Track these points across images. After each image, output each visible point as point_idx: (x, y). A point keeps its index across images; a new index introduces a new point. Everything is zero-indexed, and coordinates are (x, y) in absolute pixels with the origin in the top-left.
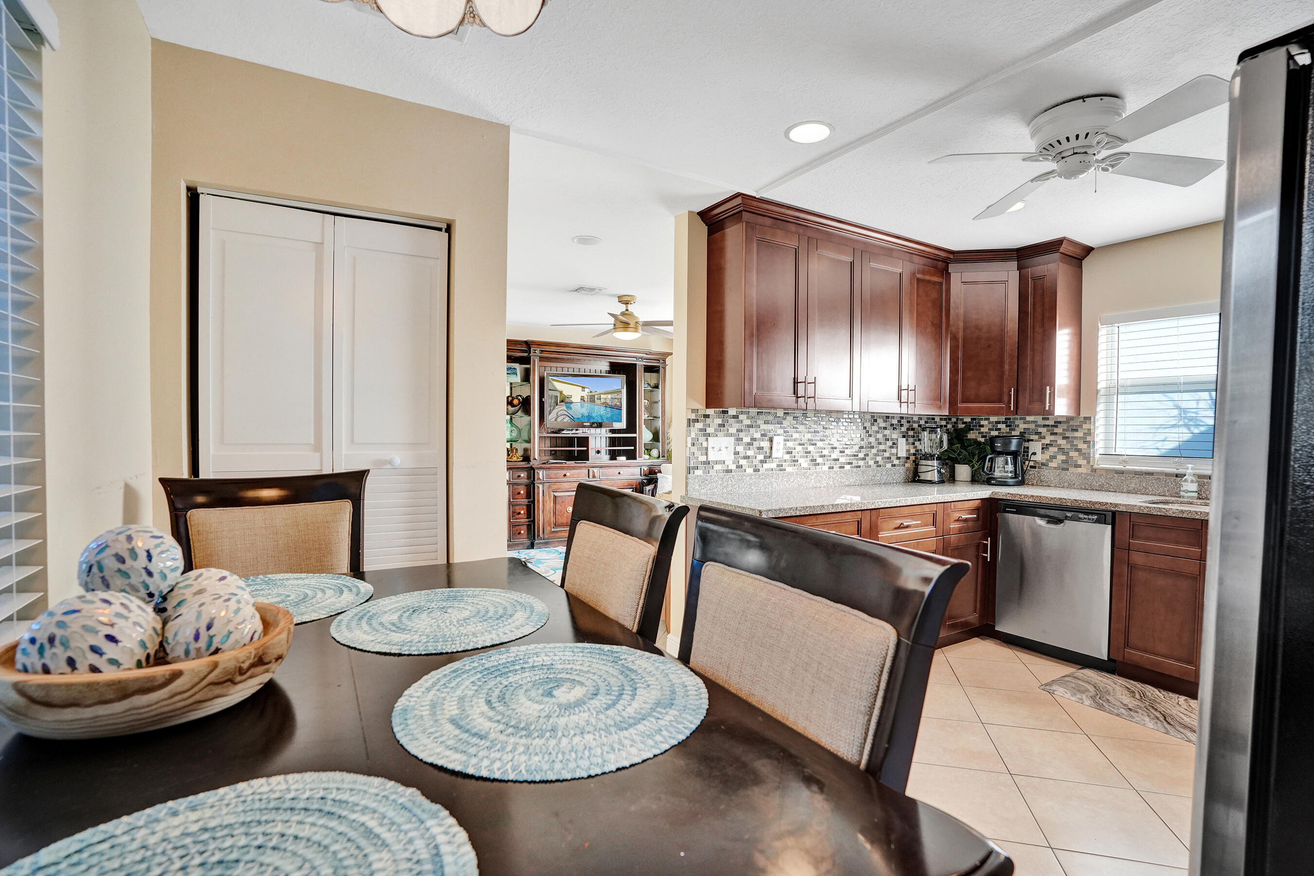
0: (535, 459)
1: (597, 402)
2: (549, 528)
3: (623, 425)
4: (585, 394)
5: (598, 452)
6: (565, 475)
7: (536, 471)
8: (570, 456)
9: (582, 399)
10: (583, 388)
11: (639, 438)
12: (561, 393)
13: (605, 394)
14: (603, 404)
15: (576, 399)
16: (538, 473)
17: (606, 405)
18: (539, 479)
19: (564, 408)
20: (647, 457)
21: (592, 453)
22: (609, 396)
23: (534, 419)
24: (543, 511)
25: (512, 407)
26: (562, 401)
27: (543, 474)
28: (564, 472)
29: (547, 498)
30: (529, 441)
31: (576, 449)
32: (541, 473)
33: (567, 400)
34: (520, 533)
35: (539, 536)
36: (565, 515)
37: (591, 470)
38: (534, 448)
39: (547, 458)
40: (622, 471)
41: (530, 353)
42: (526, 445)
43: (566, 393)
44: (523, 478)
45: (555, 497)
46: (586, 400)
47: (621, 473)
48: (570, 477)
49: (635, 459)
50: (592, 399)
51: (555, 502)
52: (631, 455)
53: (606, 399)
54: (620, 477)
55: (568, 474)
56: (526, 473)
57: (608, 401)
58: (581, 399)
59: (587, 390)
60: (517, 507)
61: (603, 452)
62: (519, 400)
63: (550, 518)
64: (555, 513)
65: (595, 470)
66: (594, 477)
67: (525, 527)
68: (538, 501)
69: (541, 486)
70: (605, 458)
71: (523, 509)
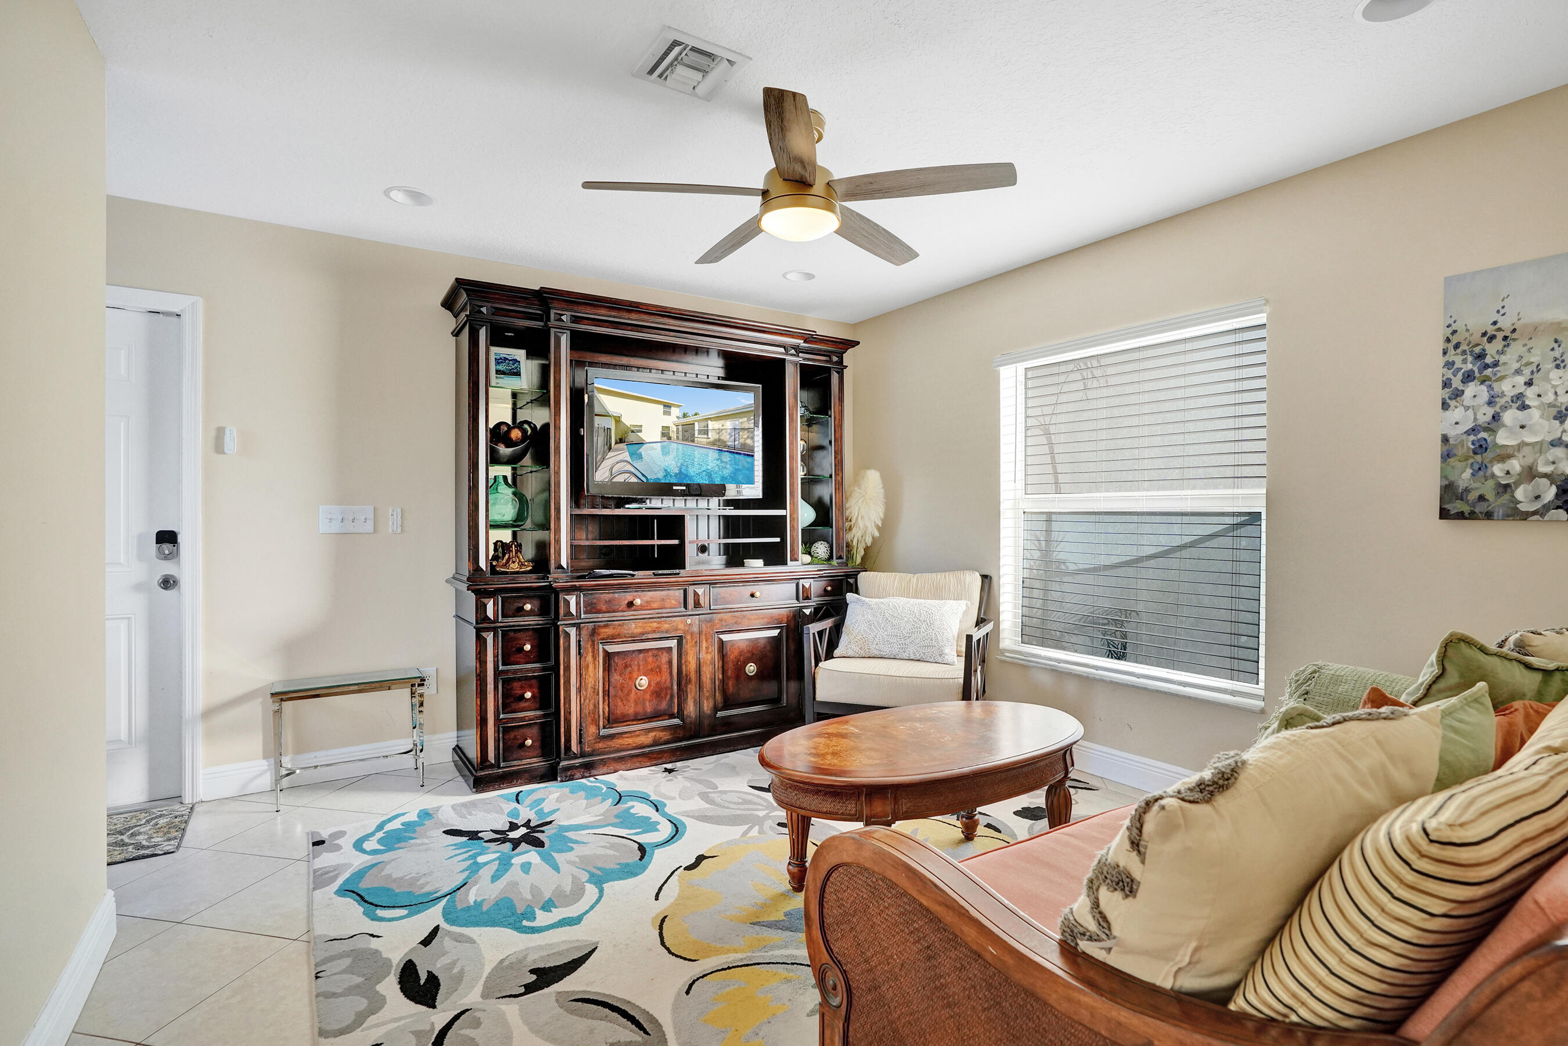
0: (560, 567)
1: (700, 439)
2: (592, 729)
3: (755, 490)
4: (671, 420)
5: (703, 549)
6: (630, 604)
7: (561, 596)
8: (642, 559)
9: (665, 433)
10: (667, 406)
11: (792, 519)
12: (618, 420)
13: (718, 418)
14: (714, 443)
15: (651, 434)
16: (567, 603)
17: (720, 446)
18: (569, 613)
19: (626, 455)
20: (807, 558)
21: (690, 551)
22: (729, 424)
23: (558, 473)
24: (579, 690)
25: (507, 446)
26: (621, 441)
27: (578, 603)
28: (628, 597)
29: (589, 658)
30: (545, 526)
31: (656, 542)
32: (572, 600)
33: (631, 438)
34: (522, 745)
35: (568, 748)
36: (632, 696)
37: (691, 590)
38: (558, 541)
39: (590, 563)
40: (759, 590)
41: (548, 319)
42: (540, 535)
43: (628, 421)
44: (531, 613)
45: (608, 656)
46: (673, 435)
47: (757, 594)
48: (642, 608)
49: (785, 563)
50: (687, 433)
51: (608, 668)
52: (775, 555)
53: (719, 431)
54: (753, 603)
55: (638, 602)
56: (537, 602)
57: (725, 437)
58: (663, 435)
59: (675, 412)
60: (516, 685)
61: (713, 548)
62: (524, 431)
63: (596, 706)
64: (607, 693)
65: (700, 591)
66: (697, 604)
67: (535, 731)
68: (568, 668)
69: (573, 632)
70: (716, 561)
71: (530, 688)
